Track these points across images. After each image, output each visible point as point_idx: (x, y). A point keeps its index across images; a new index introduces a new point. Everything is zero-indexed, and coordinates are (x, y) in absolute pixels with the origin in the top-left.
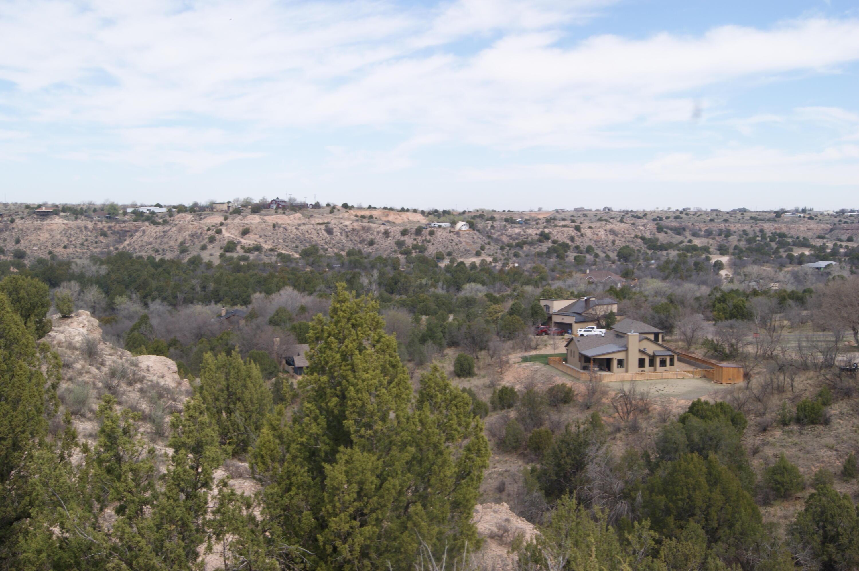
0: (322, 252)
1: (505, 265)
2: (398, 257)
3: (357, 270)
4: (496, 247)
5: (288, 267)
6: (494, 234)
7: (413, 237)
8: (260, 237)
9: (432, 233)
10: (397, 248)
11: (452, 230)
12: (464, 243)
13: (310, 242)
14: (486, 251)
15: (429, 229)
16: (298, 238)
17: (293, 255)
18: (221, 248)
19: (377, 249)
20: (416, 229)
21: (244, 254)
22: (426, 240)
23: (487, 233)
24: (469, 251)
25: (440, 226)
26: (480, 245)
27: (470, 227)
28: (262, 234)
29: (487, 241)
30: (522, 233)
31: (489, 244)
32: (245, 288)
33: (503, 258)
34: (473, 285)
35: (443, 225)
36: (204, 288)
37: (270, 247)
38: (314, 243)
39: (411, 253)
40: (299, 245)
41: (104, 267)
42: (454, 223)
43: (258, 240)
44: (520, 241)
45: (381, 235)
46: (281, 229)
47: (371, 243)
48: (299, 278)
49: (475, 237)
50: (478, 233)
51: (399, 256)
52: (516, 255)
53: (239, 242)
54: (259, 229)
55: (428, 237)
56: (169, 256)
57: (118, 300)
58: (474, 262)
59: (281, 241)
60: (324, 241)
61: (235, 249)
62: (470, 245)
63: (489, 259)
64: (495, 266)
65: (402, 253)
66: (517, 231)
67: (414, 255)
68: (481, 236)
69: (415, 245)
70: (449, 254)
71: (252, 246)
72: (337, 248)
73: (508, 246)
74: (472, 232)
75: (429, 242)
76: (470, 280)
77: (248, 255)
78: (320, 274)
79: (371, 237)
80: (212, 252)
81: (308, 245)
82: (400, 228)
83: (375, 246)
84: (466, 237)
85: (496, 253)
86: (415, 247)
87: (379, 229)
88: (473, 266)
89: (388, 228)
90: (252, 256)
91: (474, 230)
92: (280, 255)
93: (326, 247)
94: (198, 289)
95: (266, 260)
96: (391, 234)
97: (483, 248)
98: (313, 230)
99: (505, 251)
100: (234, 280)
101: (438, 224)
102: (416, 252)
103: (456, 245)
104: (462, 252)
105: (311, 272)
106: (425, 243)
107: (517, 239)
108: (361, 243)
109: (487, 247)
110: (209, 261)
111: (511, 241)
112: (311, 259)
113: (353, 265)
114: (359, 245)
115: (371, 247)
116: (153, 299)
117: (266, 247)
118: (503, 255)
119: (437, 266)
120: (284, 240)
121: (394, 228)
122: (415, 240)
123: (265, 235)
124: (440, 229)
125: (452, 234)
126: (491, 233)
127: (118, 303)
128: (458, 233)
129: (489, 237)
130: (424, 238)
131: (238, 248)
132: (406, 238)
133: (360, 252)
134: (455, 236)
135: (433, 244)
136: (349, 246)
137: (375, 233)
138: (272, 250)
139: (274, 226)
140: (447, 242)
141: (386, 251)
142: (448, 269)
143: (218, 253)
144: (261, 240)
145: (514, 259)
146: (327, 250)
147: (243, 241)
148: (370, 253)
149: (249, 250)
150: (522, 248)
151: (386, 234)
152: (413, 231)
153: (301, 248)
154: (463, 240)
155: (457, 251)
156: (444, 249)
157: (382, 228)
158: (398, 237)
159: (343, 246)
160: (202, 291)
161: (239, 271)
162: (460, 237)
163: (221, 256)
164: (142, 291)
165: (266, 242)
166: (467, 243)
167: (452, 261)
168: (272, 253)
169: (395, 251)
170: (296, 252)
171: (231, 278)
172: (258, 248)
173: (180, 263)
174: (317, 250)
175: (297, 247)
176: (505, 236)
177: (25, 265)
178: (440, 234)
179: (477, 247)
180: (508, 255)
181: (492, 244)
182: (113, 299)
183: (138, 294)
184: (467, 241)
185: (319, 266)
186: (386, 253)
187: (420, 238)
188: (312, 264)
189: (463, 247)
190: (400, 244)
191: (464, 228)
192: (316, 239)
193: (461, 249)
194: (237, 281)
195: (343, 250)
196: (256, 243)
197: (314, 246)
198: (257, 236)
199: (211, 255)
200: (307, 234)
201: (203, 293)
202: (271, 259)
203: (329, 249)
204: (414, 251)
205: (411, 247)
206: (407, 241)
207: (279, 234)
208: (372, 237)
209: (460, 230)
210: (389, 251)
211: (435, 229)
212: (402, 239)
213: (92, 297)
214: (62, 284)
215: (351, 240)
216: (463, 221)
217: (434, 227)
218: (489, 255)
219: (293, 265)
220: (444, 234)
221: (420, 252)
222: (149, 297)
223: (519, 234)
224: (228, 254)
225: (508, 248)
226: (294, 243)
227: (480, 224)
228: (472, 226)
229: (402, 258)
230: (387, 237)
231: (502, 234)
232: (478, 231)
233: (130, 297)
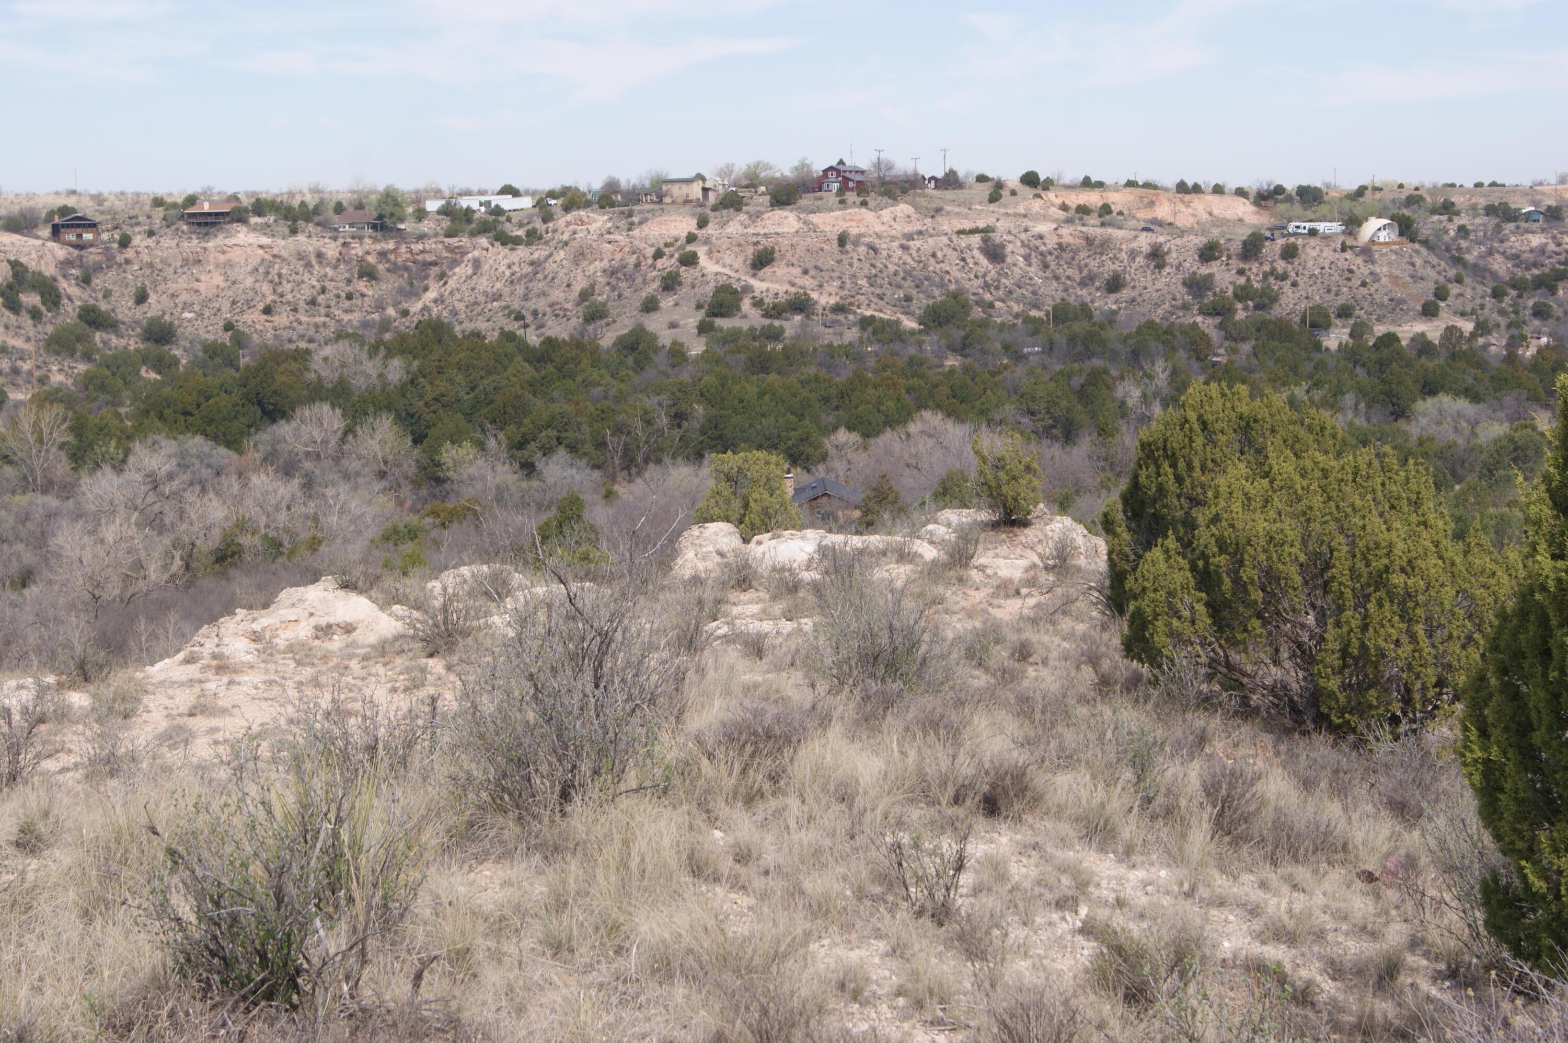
0: (977, 313)
1: (1516, 341)
2: (1195, 323)
3: (1097, 362)
4: (1480, 289)
5: (894, 354)
6: (1468, 250)
7: (1236, 264)
8: (806, 272)
9: (1289, 253)
10: (1189, 298)
11: (1349, 242)
12: (1384, 280)
13: (942, 285)
14: (1450, 300)
15: (1281, 242)
16: (908, 273)
17: (898, 322)
18: (699, 307)
19: (1133, 300)
20: (1245, 243)
21: (767, 322)
22: (1273, 272)
23: (1448, 249)
24: (1401, 301)
25: (1313, 233)
26: (1432, 286)
27: (1401, 234)
28: (809, 265)
29: (1452, 273)
30: (1552, 247)
31: (1459, 280)
32: (793, 418)
33: (1503, 321)
34: (1445, 400)
35: (1322, 227)
36: (679, 418)
37: (832, 301)
38: (952, 287)
39: (1231, 311)
40: (914, 292)
41: (396, 363)
42: (1353, 223)
43: (799, 282)
44: (1547, 270)
45: (1140, 260)
46: (862, 249)
47: (1114, 285)
48: (935, 386)
49: (1419, 262)
50: (1424, 251)
51: (1199, 319)
52: (1540, 312)
53: (747, 289)
54: (800, 250)
55: (1281, 265)
56: (560, 330)
57: (449, 454)
58: (1423, 334)
59: (863, 282)
60: (981, 281)
61: (739, 309)
62: (1405, 285)
63: (1468, 327)
64: (1486, 346)
65: (1203, 312)
66: (1536, 240)
67: (1240, 315)
68: (1434, 260)
69: (1243, 288)
70: (1345, 312)
71: (782, 299)
72: (1018, 301)
73: (1514, 287)
74: (1408, 247)
75: (1284, 277)
76: (1430, 389)
77: (777, 323)
78: (993, 374)
79: (1111, 267)
80: (676, 317)
81: (937, 292)
82: (1199, 241)
83: (1126, 293)
84: (1390, 264)
85: (1482, 307)
86: (1243, 294)
87: (1134, 245)
88: (1422, 345)
89: (1161, 239)
90: (791, 325)
91: (1412, 240)
92: (865, 323)
93: (988, 297)
94: (663, 421)
95: (828, 337)
96: (1172, 258)
97: (1441, 294)
98: (949, 252)
99: (1507, 299)
100: (761, 395)
101: (1308, 225)
102: (1246, 308)
103: (1364, 284)
104: (1382, 306)
105: (966, 369)
106: (1272, 280)
107: (1535, 265)
108: (1083, 284)
109: (1454, 289)
110: (675, 343)
111: (1519, 273)
112: (958, 334)
113: (1080, 348)
114: (1079, 293)
115: (1113, 296)
116: (547, 451)
117: (824, 299)
118: (1502, 312)
119: (1318, 346)
120: (872, 283)
121: (1179, 241)
122: (1241, 272)
123: (816, 267)
124: (1313, 242)
125: (1348, 255)
126: (1459, 249)
127: (450, 463)
128: (1367, 252)
129: (1458, 261)
130: (1267, 268)
131: (746, 304)
132: (1214, 268)
133: (1085, 311)
134: (1359, 261)
135: (1294, 284)
136: (1052, 293)
137: (1124, 256)
138: (839, 309)
139: (842, 240)
140: (1336, 277)
141: (1157, 305)
142: (1351, 354)
143: (692, 320)
144: (808, 282)
145: (1537, 323)
146: (991, 305)
147: (759, 286)
148: (1114, 313)
149: (775, 311)
150: (1553, 290)
151: (1157, 256)
152: (1236, 247)
153: (921, 302)
154: (1382, 269)
155: (1366, 305)
156: (1328, 297)
157: (1144, 242)
158: (1192, 265)
159: (1034, 293)
160: (672, 427)
161: (765, 369)
162: (1373, 262)
163: (703, 328)
164: (512, 428)
165: (821, 286)
166: (1394, 279)
167: (1357, 333)
168: (841, 317)
169: (1185, 307)
170: (905, 313)
171: (752, 390)
172: (800, 305)
173: (598, 347)
174: (965, 307)
175: (908, 299)
176: (1499, 258)
177: (176, 362)
178: (1314, 253)
179: (1426, 290)
180: (1516, 312)
181: (1467, 280)
182: (434, 450)
183: (501, 436)
184: (1397, 272)
185: (984, 352)
186: (1160, 312)
187: (1255, 267)
188: (962, 348)
189: (1382, 290)
190: (1198, 286)
191: (1383, 236)
192: (959, 275)
193: (1377, 297)
194: (767, 397)
195: (1036, 307)
196: (793, 290)
197: (955, 296)
198: (797, 271)
199: (673, 325)
200: (932, 261)
201: (677, 433)
202: (841, 334)
203: (998, 304)
204: (1239, 306)
205: (1230, 293)
206: (1217, 277)
207: (856, 263)
208: (1116, 267)
209: (1372, 241)
210: (1166, 306)
211: (1300, 242)
212: (1204, 270)
213: (377, 448)
214: (298, 413)
215: (1057, 278)
216: (1380, 216)
217: (1295, 234)
218: (1463, 314)
219: (912, 351)
220: (1328, 253)
221: (1257, 307)
222: (533, 445)
223: (1542, 250)
224: (720, 322)
225: (1514, 293)
226: (899, 287)
227: (1428, 225)
228: (1405, 228)
229: (1207, 325)
230: (1160, 266)
231: (1490, 253)
232: (1425, 243)
233: (481, 446)
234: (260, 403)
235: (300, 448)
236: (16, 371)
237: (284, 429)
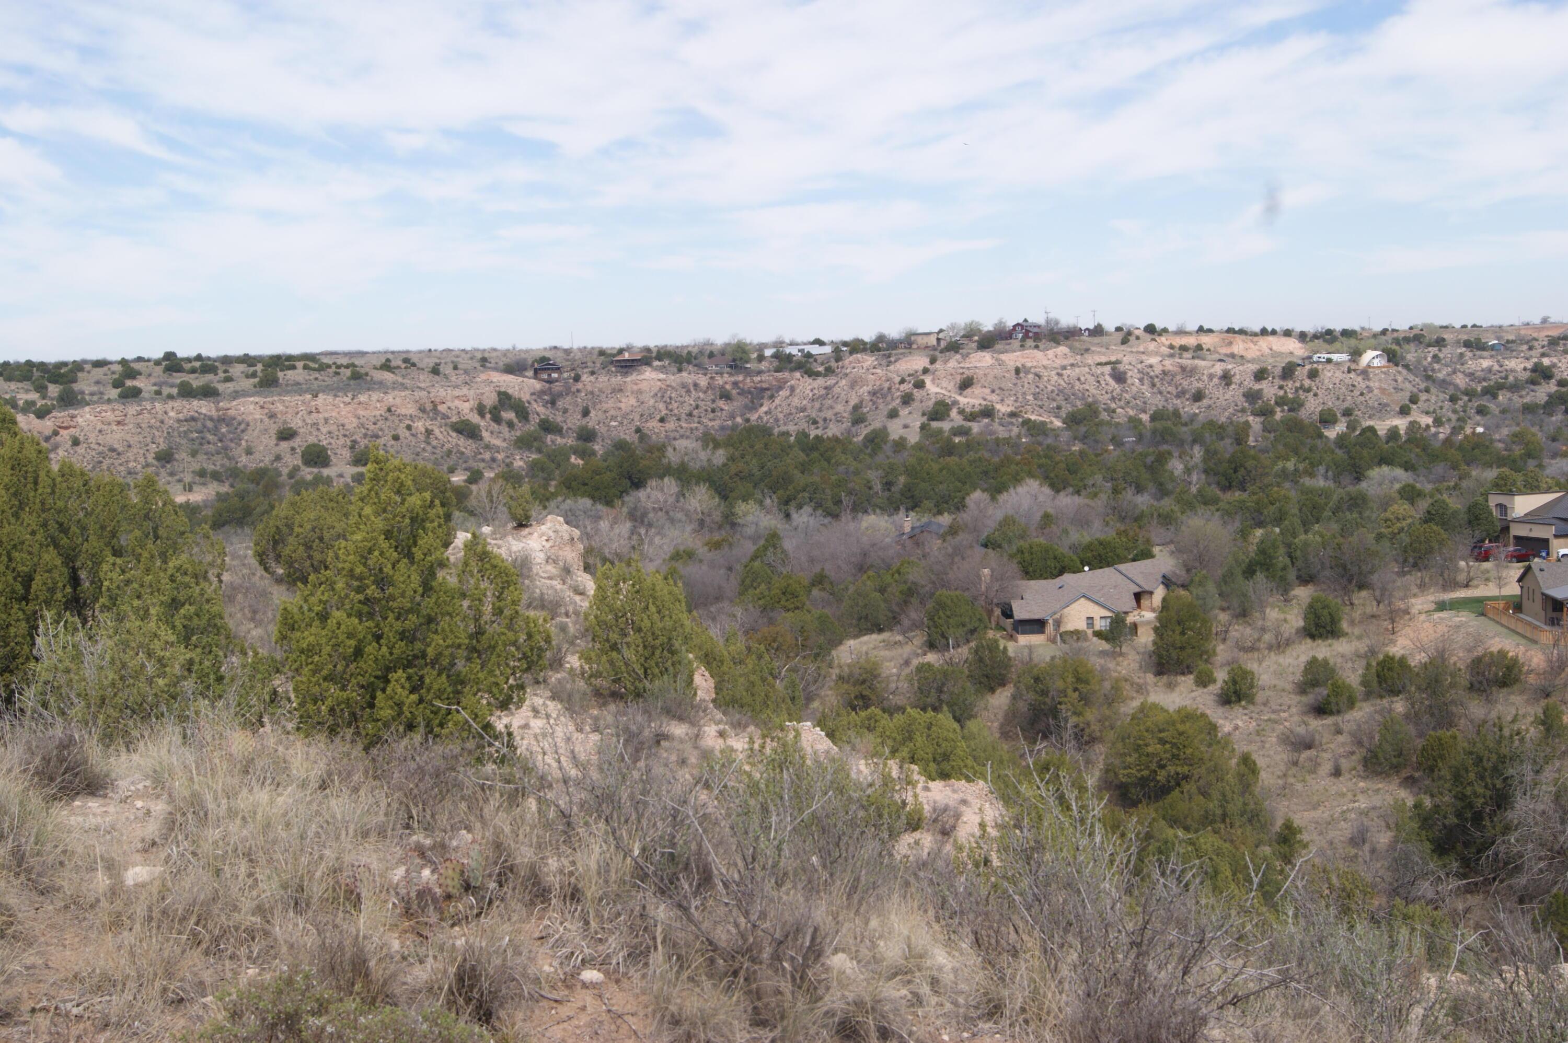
0: (1104, 416)
1: (1455, 430)
2: (1247, 422)
3: (1165, 447)
4: (1442, 396)
5: (1040, 444)
6: (1440, 370)
7: (1278, 382)
8: (993, 391)
9: (1313, 374)
10: (1246, 405)
11: (1353, 366)
12: (1376, 392)
13: (1083, 398)
14: (1420, 404)
15: (1308, 367)
16: (1061, 391)
17: (1051, 422)
18: (924, 414)
19: (1210, 406)
20: (1284, 368)
21: (964, 423)
22: (1302, 387)
23: (1425, 370)
24: (1387, 405)
25: (1329, 361)
26: (1408, 394)
27: (1389, 361)
28: (996, 387)
29: (1423, 386)
30: (1496, 367)
31: (1427, 390)
32: (959, 484)
33: (1454, 417)
34: (1385, 469)
35: (1335, 357)
36: (888, 485)
37: (1009, 410)
38: (1090, 400)
39: (1272, 412)
40: (1063, 403)
41: (721, 452)
42: (1356, 354)
43: (989, 398)
44: (1492, 383)
45: (1216, 380)
46: (1031, 376)
47: (1198, 397)
48: (1057, 463)
49: (1400, 379)
50: (1404, 372)
51: (1251, 418)
52: (1481, 411)
53: (955, 403)
54: (990, 378)
55: (1307, 383)
56: (833, 430)
57: (741, 508)
58: (1396, 427)
59: (1030, 397)
60: (1109, 396)
61: (949, 416)
62: (1390, 394)
63: (1427, 420)
64: (1437, 434)
65: (1255, 414)
66: (1486, 363)
67: (1278, 415)
68: (1411, 377)
69: (1282, 398)
70: (1347, 413)
71: (977, 409)
72: (1132, 408)
73: (1467, 394)
74: (1393, 370)
75: (1309, 390)
76: (1384, 460)
77: (970, 424)
78: (1097, 455)
79: (1197, 385)
80: (908, 421)
81: (1079, 403)
82: (1254, 367)
83: (1205, 402)
84: (1380, 380)
85: (1441, 408)
86: (1281, 402)
87: (1212, 371)
88: (1393, 433)
89: (1230, 367)
90: (976, 427)
91: (1397, 365)
92: (1027, 422)
93: (1113, 406)
94: (878, 487)
95: (1002, 433)
96: (1236, 379)
97: (1414, 400)
98: (1088, 376)
99: (1460, 403)
100: (941, 470)
101: (1326, 356)
102: (1283, 411)
103: (1362, 394)
104: (1373, 408)
105: (1081, 453)
106: (1301, 392)
107: (1484, 380)
108: (1178, 396)
109: (1423, 397)
110: (901, 438)
111: (1473, 385)
112: (1083, 429)
113: (1158, 438)
114: (1175, 402)
115: (1197, 404)
116: (800, 507)
117: (1003, 409)
118: (1455, 411)
119: (1320, 436)
120: (1036, 398)
121: (1241, 368)
122: (1281, 387)
123: (1000, 388)
124: (1329, 367)
125: (1352, 375)
126: (1433, 370)
127: (740, 514)
128: (1365, 373)
129: (1428, 378)
130: (1298, 384)
131: (954, 413)
132: (1264, 385)
133: (1176, 413)
134: (1360, 379)
135: (1316, 395)
136: (1156, 402)
137: (1205, 378)
138: (1013, 415)
139: (1017, 371)
140: (1344, 389)
141: (1225, 410)
142: (1341, 440)
143: (917, 422)
144: (994, 397)
145: (1478, 418)
146: (1114, 411)
147: (962, 400)
148: (1196, 415)
149: (972, 417)
150: (1495, 396)
151: (1226, 378)
152: (1278, 371)
153: (1067, 408)
154: (1374, 384)
155: (1362, 408)
156: (1337, 403)
157: (1219, 369)
158: (1250, 383)
159: (1145, 403)
160: (883, 490)
161: (950, 454)
162: (1369, 380)
163: (923, 427)
164: (780, 492)
165: (1002, 400)
166: (1383, 391)
167: (1351, 426)
168: (1014, 420)
169: (1243, 410)
170: (1056, 417)
171: (935, 467)
172: (988, 413)
173: (850, 443)
174: (1096, 413)
175: (1059, 408)
176: (1460, 375)
177: (594, 453)
178: (1329, 374)
179: (1404, 397)
180: (1464, 411)
181: (1433, 390)
182: (732, 506)
183: (774, 497)
184: (1385, 386)
185: (1096, 441)
186: (1227, 414)
187: (1290, 383)
188: (1084, 438)
189: (1373, 399)
190: (1252, 396)
191: (1376, 362)
192: (1095, 392)
193: (1370, 402)
194: (944, 472)
195: (1144, 411)
196: (984, 403)
197: (1089, 405)
198: (988, 391)
199: (906, 427)
200: (1077, 383)
201: (887, 494)
202: (1010, 431)
203: (1119, 410)
204: (1278, 409)
205: (1272, 402)
206: (1265, 391)
207: (1026, 385)
208: (1200, 385)
209: (1369, 366)
210: (1231, 410)
211: (1320, 367)
212: (1257, 387)
213: (698, 505)
214: (649, 483)
215: (1161, 393)
216: (1375, 349)
217: (1318, 362)
218: (1427, 413)
219: (1049, 441)
220: (1339, 374)
221: (1290, 410)
222: (793, 503)
223: (1490, 370)
224: (935, 425)
225: (1466, 398)
226: (1054, 400)
227: (1411, 354)
228: (1392, 357)
229: (1255, 423)
230: (1228, 384)
231: (1454, 372)
232: (1406, 367)
233: (761, 503)
234: (630, 478)
235: (650, 505)
236: (493, 460)
237: (642, 494)
